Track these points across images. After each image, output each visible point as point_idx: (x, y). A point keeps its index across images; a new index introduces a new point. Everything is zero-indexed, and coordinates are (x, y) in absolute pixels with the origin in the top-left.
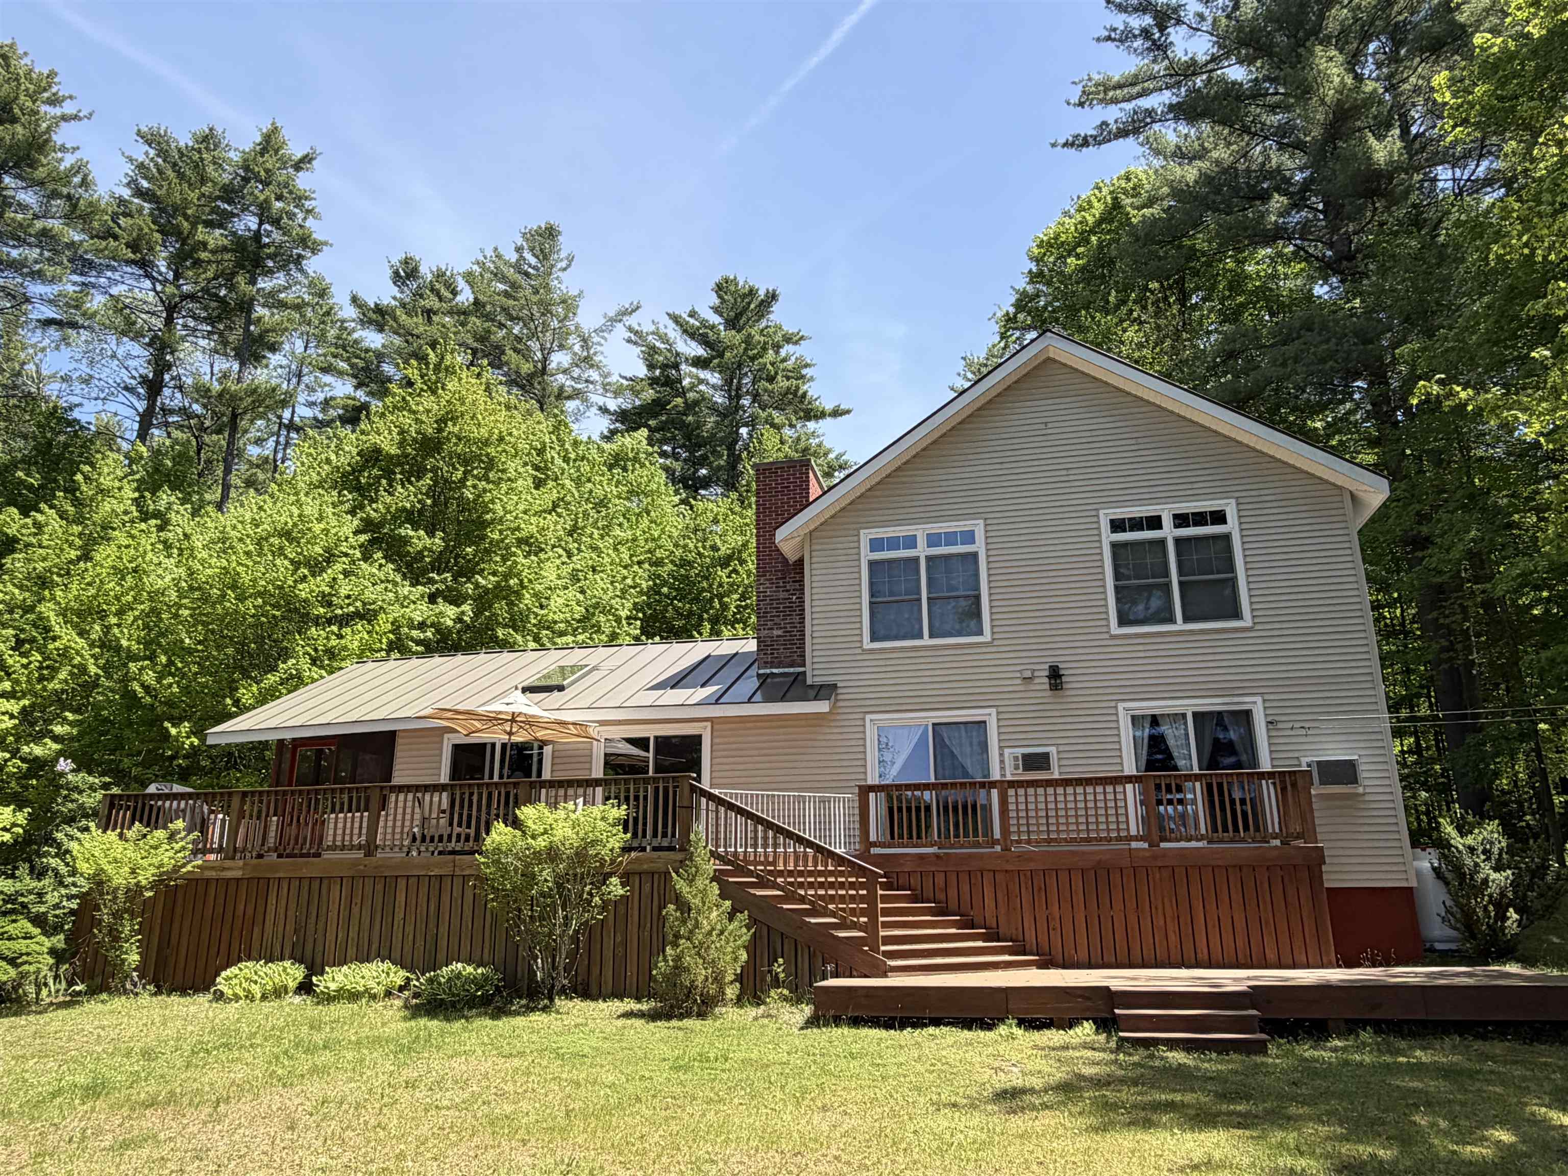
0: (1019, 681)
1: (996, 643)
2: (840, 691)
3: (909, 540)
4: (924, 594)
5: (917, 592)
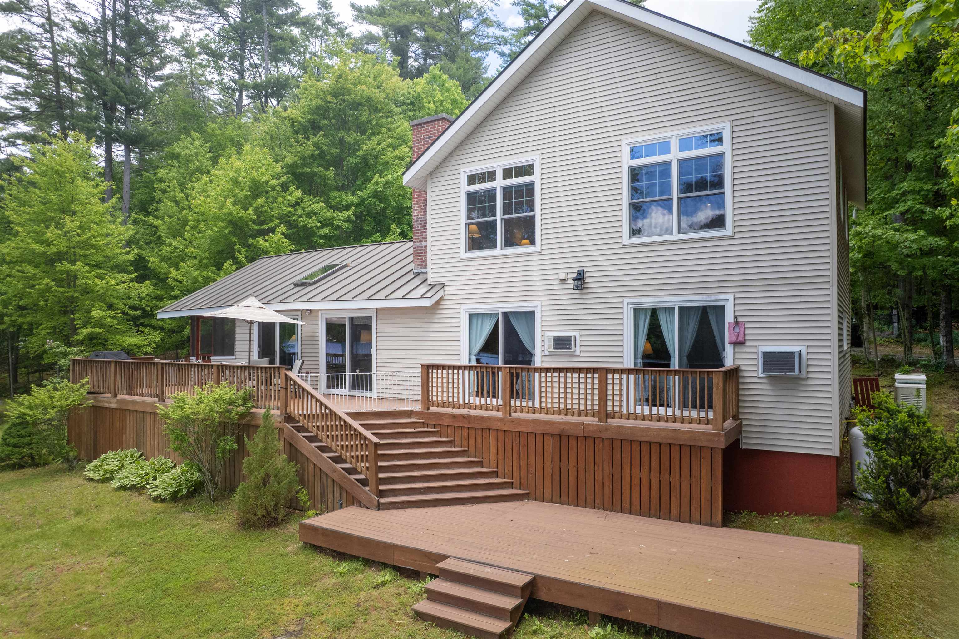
0: (557, 282)
1: (543, 252)
2: (446, 288)
3: (492, 176)
4: (499, 216)
5: (494, 215)
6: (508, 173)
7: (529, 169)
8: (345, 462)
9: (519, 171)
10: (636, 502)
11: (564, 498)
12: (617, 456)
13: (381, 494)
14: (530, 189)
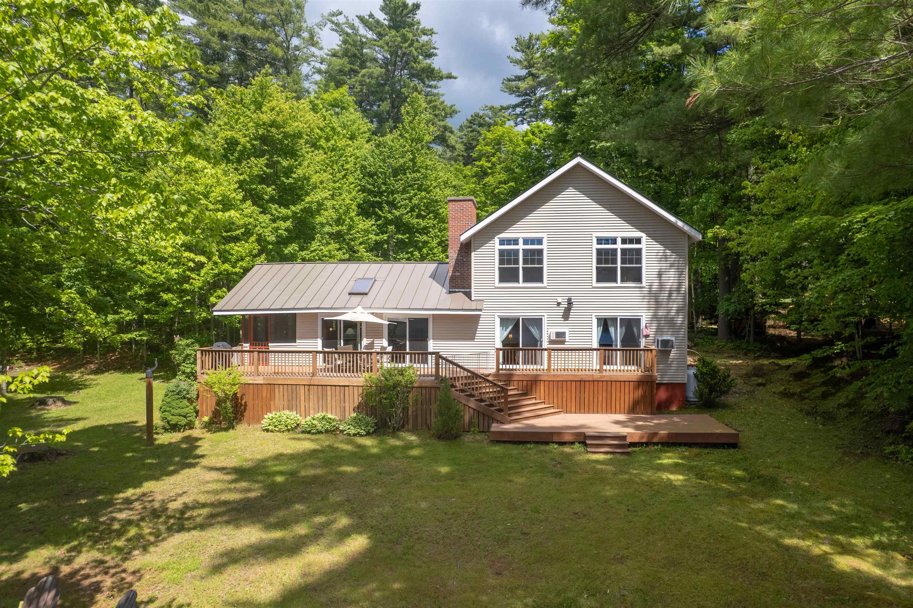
1: (548, 287)
2: (485, 303)
3: (516, 242)
4: (521, 265)
5: (518, 264)
6: (526, 241)
7: (540, 241)
8: (485, 401)
9: (533, 241)
10: (618, 408)
11: (582, 410)
12: (609, 389)
13: (510, 415)
14: (540, 252)
